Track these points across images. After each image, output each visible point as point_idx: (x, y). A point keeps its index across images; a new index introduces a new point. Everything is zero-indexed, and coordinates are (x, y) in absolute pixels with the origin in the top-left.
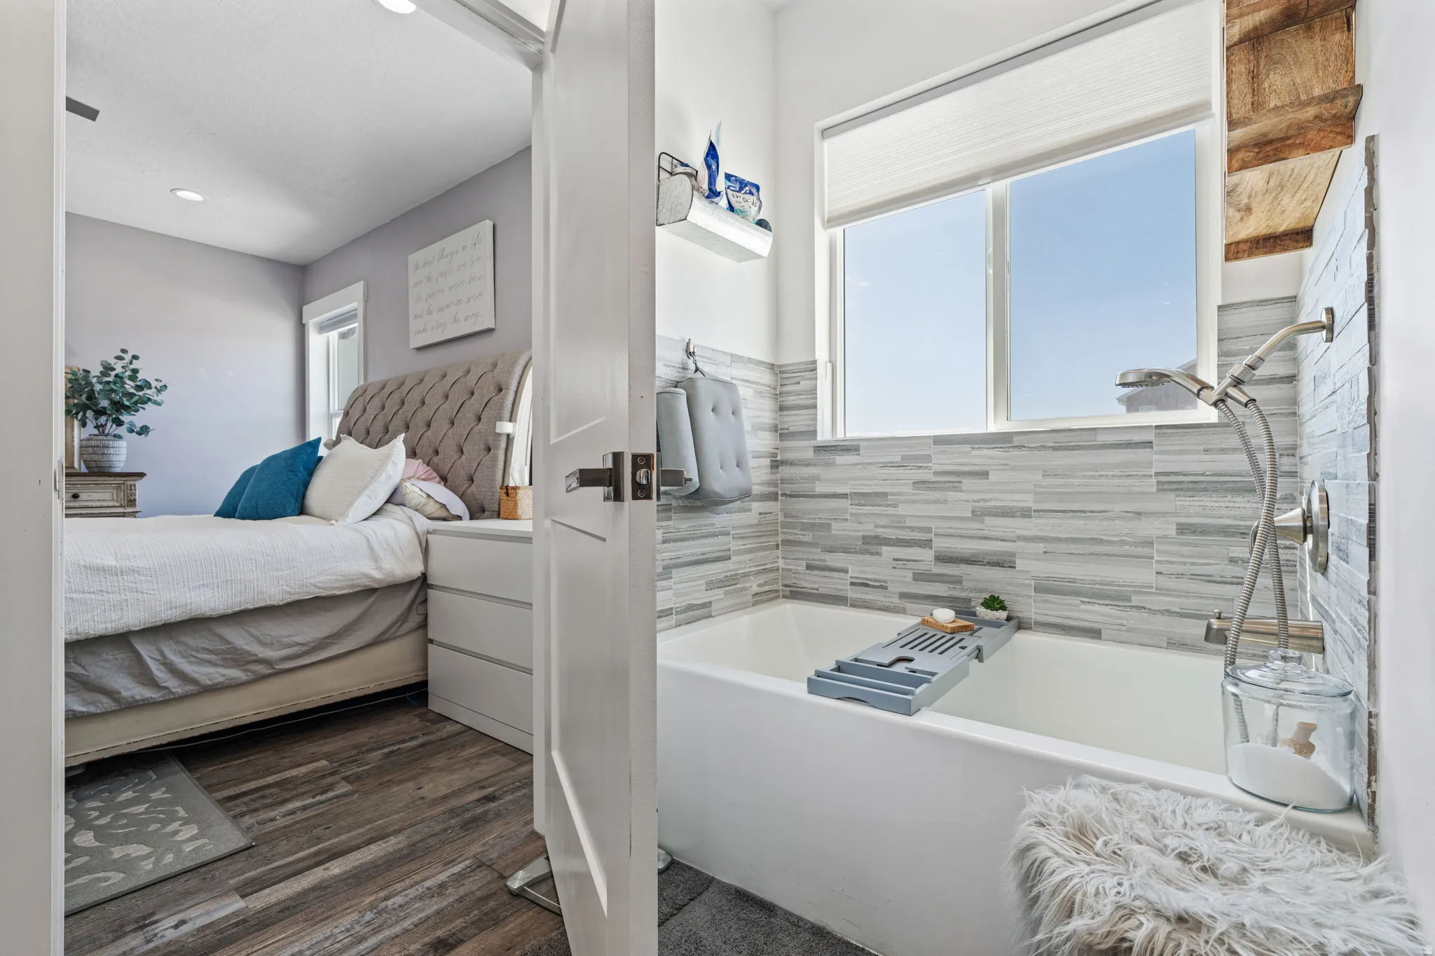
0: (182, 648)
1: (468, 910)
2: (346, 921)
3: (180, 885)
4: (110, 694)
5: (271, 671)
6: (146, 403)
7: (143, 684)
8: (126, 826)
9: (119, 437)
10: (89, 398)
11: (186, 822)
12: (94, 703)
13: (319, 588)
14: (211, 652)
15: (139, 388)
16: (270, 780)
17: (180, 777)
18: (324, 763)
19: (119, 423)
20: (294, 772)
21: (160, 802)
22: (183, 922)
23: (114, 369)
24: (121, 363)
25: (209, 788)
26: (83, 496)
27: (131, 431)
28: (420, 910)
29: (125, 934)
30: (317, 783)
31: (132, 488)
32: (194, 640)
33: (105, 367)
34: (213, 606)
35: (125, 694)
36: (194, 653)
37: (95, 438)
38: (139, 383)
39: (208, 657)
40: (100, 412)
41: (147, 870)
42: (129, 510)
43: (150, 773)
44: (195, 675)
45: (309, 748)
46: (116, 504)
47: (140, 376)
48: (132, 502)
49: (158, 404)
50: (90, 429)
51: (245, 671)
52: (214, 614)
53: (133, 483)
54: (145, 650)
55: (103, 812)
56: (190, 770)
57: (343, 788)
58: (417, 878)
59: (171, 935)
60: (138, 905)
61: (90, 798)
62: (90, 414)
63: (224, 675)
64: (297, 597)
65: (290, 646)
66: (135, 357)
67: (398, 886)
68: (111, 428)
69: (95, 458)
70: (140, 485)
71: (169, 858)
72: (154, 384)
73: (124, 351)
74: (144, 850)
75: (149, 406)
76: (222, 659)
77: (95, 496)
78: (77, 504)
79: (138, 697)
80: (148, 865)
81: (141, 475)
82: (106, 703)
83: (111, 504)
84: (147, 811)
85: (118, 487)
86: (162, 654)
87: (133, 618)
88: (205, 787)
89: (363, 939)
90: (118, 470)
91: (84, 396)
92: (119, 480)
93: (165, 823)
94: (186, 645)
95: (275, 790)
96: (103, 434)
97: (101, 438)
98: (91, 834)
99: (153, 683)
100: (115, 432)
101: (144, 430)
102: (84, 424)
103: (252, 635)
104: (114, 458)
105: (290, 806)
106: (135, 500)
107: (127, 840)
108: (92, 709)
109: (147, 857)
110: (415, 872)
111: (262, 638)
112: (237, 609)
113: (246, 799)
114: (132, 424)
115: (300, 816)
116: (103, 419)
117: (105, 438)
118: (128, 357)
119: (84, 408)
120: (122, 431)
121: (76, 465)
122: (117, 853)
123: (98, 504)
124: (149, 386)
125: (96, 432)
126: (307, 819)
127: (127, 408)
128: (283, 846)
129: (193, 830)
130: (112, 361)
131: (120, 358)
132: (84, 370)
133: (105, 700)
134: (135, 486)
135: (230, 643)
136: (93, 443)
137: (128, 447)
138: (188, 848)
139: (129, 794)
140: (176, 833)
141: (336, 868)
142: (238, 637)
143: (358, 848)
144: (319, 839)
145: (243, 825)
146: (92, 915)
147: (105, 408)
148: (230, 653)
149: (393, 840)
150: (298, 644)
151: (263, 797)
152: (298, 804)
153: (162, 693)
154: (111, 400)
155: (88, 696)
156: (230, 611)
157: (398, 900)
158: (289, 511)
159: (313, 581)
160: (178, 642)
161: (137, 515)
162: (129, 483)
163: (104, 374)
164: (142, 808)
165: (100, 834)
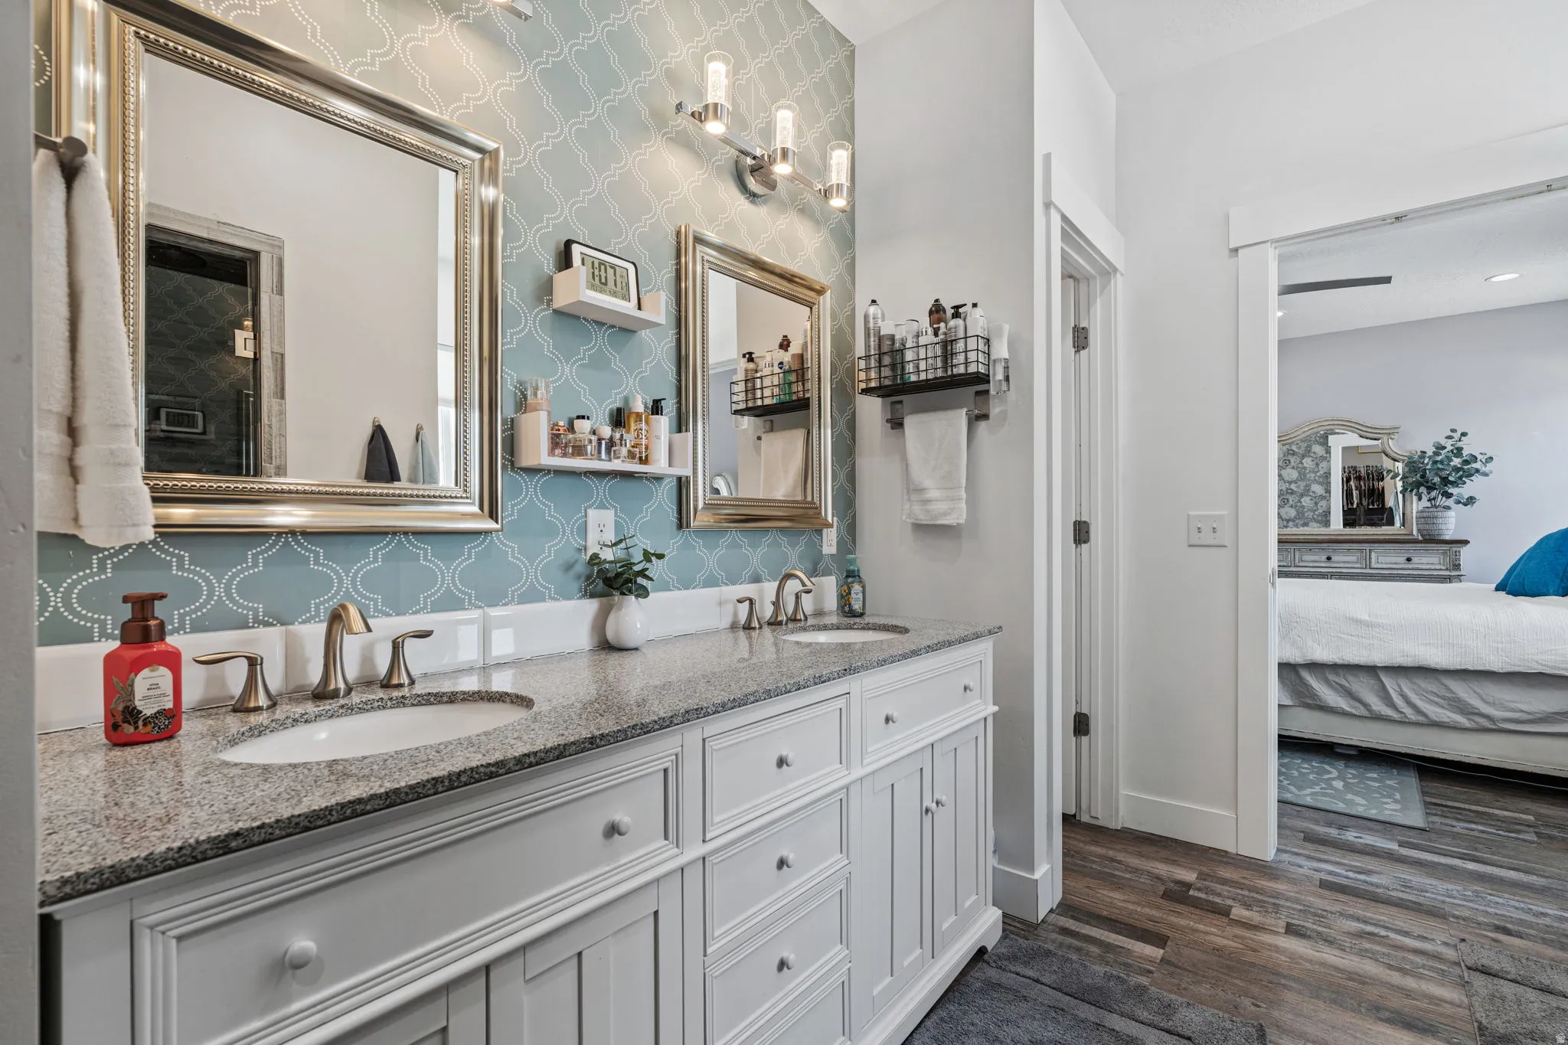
0: (1415, 687)
1: (1547, 932)
2: (1450, 887)
3: (1369, 824)
4: (1366, 705)
5: (1494, 727)
6: (1471, 475)
7: (1387, 705)
8: (1361, 788)
9: (1448, 508)
10: (1423, 476)
11: (1396, 801)
12: (1355, 708)
13: (1542, 664)
14: (1438, 696)
15: (1466, 462)
16: (1474, 808)
17: (1412, 781)
18: (1532, 818)
19: (1449, 496)
20: (1496, 812)
21: (1390, 787)
22: (1361, 838)
23: (1445, 448)
24: (1450, 442)
25: (1424, 793)
26: (1415, 560)
27: (1458, 502)
28: (1508, 911)
29: (1331, 827)
30: (1511, 825)
31: (1457, 554)
32: (1424, 684)
33: (1437, 448)
34: (1437, 660)
35: (1374, 708)
36: (1425, 694)
37: (1427, 510)
38: (1465, 458)
39: (1436, 699)
40: (1430, 489)
41: (1360, 810)
42: (1454, 573)
43: (1394, 770)
44: (1425, 711)
45: (1527, 804)
46: (1443, 568)
47: (1465, 453)
48: (1457, 567)
49: (1486, 475)
50: (1425, 503)
51: (1469, 719)
52: (1438, 667)
53: (1458, 549)
54: (1388, 681)
55: (1354, 777)
56: (1421, 780)
57: (1531, 837)
58: (1527, 900)
59: (1351, 838)
60: (1345, 821)
61: (1352, 768)
62: (1422, 489)
63: (1449, 717)
64: (1517, 669)
65: (1513, 710)
66: (1464, 434)
67: (1506, 896)
68: (1442, 501)
69: (1427, 527)
70: (1464, 551)
71: (1374, 812)
72: (1479, 457)
73: (1453, 431)
74: (1364, 802)
75: (1476, 478)
76: (1449, 704)
77: (1425, 560)
78: (1410, 566)
79: (1383, 713)
80: (1360, 809)
81: (1466, 542)
82: (1363, 711)
83: (1438, 567)
84: (1379, 787)
85: (1444, 553)
86: (1401, 689)
87: (1378, 658)
88: (1422, 792)
89: (1455, 898)
90: (1447, 538)
91: (1418, 475)
92: (1446, 547)
93: (1384, 796)
94: (1419, 686)
95: (1472, 814)
96: (1435, 506)
97: (1432, 509)
98: (1342, 784)
99: (1392, 705)
100: (1445, 504)
101: (1471, 500)
102: (1420, 499)
103: (1475, 692)
104: (1443, 527)
105: (1473, 826)
106: (1460, 565)
107: (1357, 794)
108: (1354, 711)
109: (1362, 805)
110: (1529, 898)
111: (1484, 696)
112: (1459, 668)
113: (1445, 809)
114: (1460, 495)
115: (1476, 833)
116: (1434, 494)
117: (1435, 510)
118: (1457, 436)
119: (1418, 485)
120: (1450, 502)
121: (1415, 533)
122: (1349, 796)
123: (1428, 567)
124: (1475, 459)
125: (1429, 504)
126: (1479, 838)
127: (1454, 484)
128: (1448, 840)
129: (1398, 807)
130: (1443, 442)
131: (1449, 437)
132: (1422, 452)
133: (1362, 708)
134: (1459, 552)
135: (1454, 693)
136: (1425, 515)
137: (1456, 518)
138: (1387, 812)
139: (1375, 775)
140: (1386, 803)
141: (1471, 866)
142: (1462, 690)
143: (1501, 867)
144: (1476, 849)
145: (1429, 819)
146: (1322, 813)
147: (1434, 484)
148: (1455, 702)
149: (1535, 877)
150: (1522, 711)
151: (1460, 814)
152: (1480, 828)
153: (1399, 715)
154: (1440, 477)
155: (1353, 702)
156: (1452, 668)
157: (1500, 900)
158: (1551, 591)
159: (1535, 658)
160: (1411, 682)
161: (1462, 578)
162: (1454, 549)
163: (1436, 454)
164: (1377, 785)
165: (1347, 785)
